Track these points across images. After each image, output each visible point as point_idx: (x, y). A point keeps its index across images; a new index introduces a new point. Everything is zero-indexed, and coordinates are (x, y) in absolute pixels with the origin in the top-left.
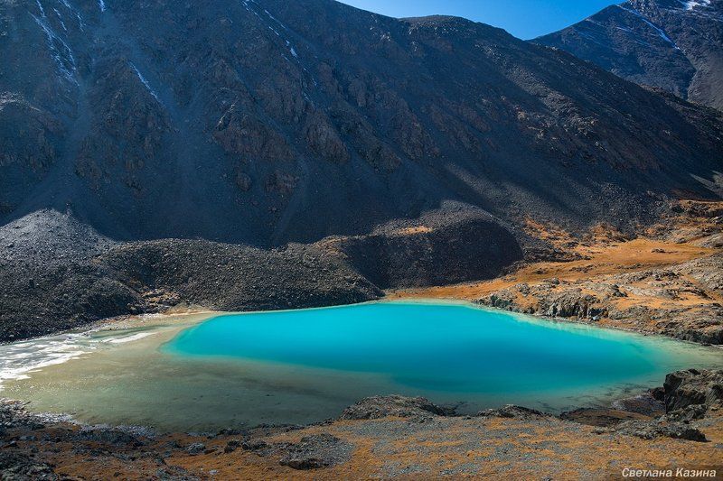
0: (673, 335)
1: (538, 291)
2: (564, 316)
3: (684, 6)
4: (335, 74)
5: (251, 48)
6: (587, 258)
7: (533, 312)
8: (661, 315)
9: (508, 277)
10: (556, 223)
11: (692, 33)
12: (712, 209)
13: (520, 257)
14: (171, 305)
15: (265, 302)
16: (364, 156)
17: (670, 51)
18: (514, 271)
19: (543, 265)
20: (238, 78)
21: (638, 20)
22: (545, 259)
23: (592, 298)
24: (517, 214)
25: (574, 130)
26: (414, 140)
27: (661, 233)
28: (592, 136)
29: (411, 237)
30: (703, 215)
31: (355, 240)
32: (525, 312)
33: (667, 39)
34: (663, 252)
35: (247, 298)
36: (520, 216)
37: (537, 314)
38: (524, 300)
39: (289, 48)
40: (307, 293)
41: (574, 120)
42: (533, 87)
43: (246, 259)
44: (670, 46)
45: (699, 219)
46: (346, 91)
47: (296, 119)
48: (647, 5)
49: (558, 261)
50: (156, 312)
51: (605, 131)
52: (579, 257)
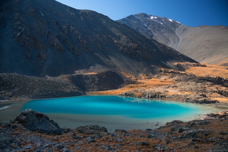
0: (189, 102)
1: (140, 91)
2: (152, 98)
3: (150, 18)
4: (57, 23)
5: (28, 11)
6: (143, 83)
7: (141, 97)
8: (183, 96)
9: (122, 88)
10: (130, 73)
11: (153, 25)
12: (170, 71)
13: (124, 83)
14: (10, 97)
15: (48, 95)
16: (69, 50)
17: (147, 30)
18: (123, 87)
19: (132, 85)
20: (24, 20)
21: (139, 20)
22: (131, 83)
23: (160, 92)
24: (119, 70)
25: (131, 47)
26: (85, 46)
27: (158, 77)
28: (136, 49)
29: (91, 75)
30: (168, 73)
31: (73, 76)
32: (138, 97)
33: (146, 26)
34: (163, 82)
35: (41, 94)
36: (120, 71)
37: (142, 98)
38: (137, 94)
39: (41, 13)
40: (62, 92)
41: (131, 44)
42: (118, 34)
43: (37, 81)
44: (147, 28)
45: (167, 74)
46: (61, 29)
47: (46, 36)
48: (141, 16)
49: (135, 84)
50: (4, 99)
51: (140, 48)
52: (141, 83)
